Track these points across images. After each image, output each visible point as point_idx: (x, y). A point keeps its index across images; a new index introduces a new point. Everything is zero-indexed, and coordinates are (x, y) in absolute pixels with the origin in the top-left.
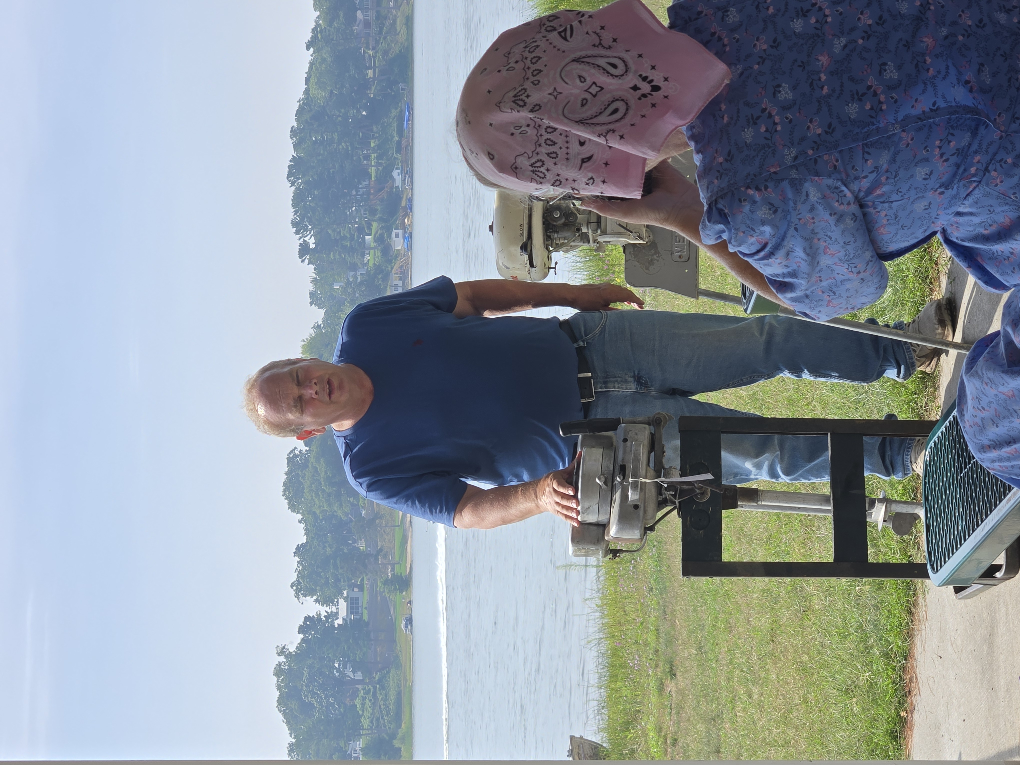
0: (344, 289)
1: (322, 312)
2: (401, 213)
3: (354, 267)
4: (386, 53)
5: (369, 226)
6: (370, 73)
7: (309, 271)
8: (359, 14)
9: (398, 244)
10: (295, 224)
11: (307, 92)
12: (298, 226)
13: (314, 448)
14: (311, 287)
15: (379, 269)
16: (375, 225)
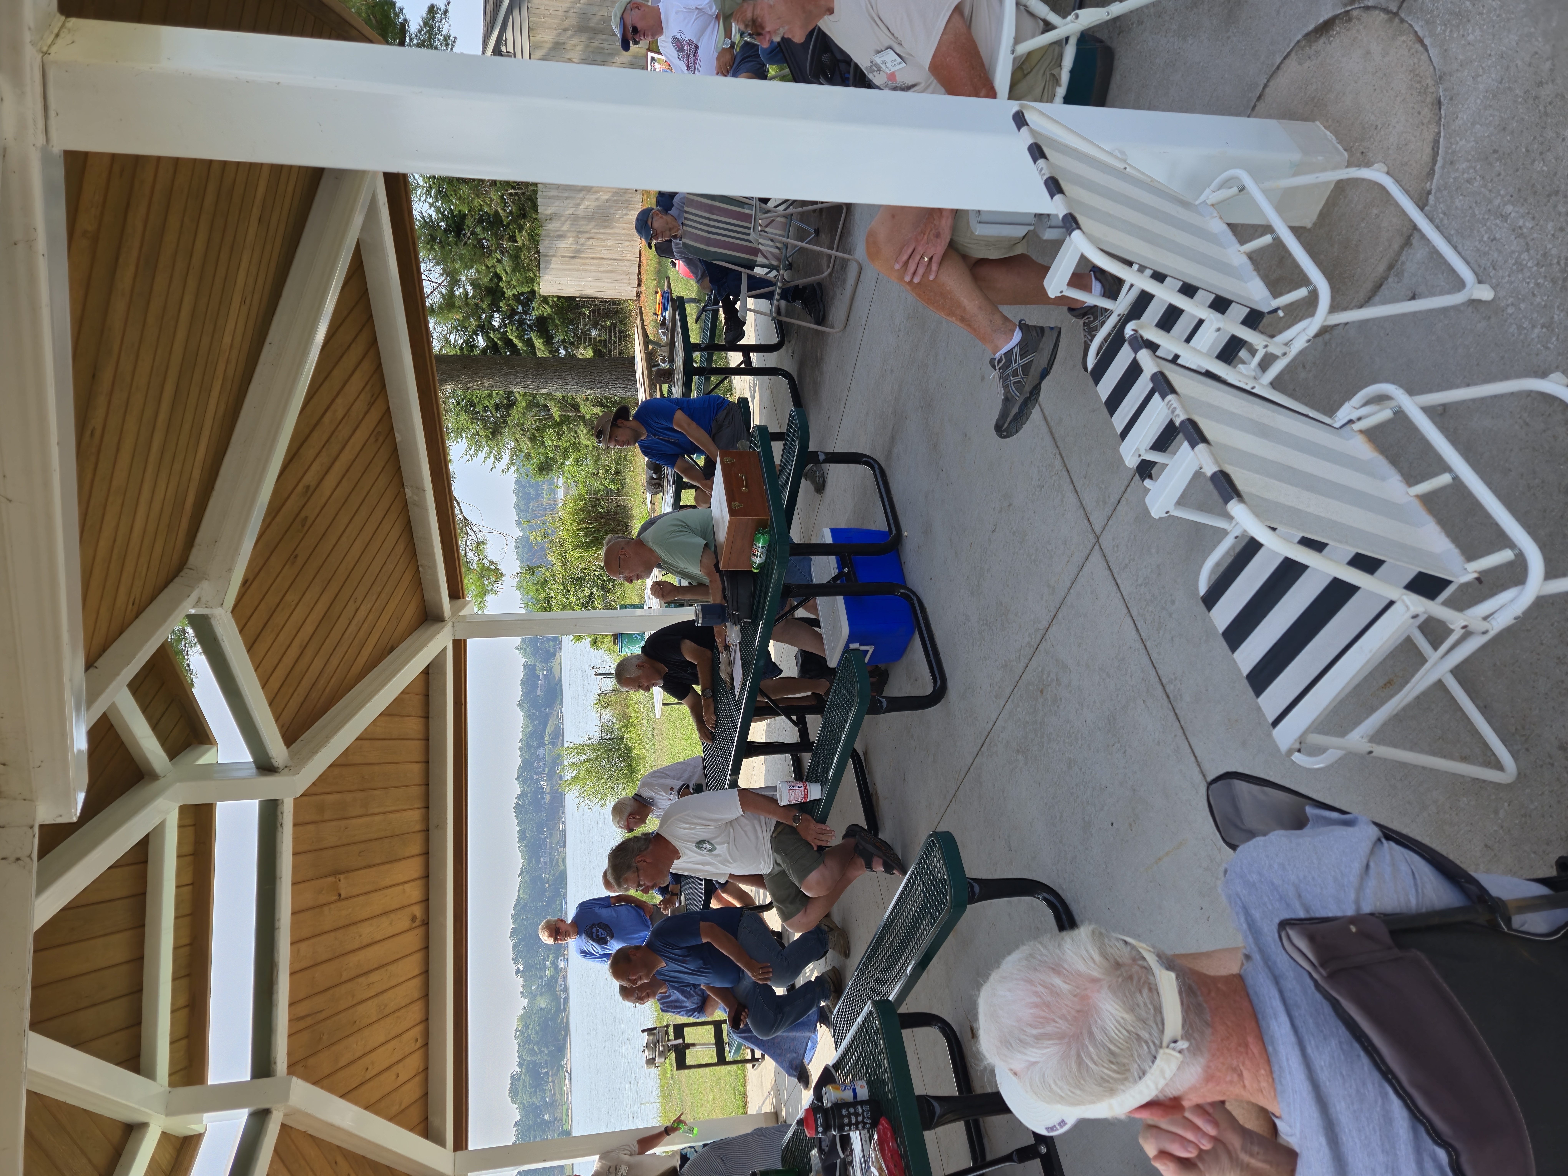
0: (537, 989)
1: (527, 1000)
2: (562, 949)
3: (541, 978)
4: (554, 875)
5: (548, 957)
6: (547, 885)
7: (520, 981)
8: (542, 859)
9: (562, 964)
10: (513, 959)
11: (518, 896)
12: (515, 960)
13: (524, 1069)
14: (521, 989)
15: (552, 977)
16: (551, 956)
